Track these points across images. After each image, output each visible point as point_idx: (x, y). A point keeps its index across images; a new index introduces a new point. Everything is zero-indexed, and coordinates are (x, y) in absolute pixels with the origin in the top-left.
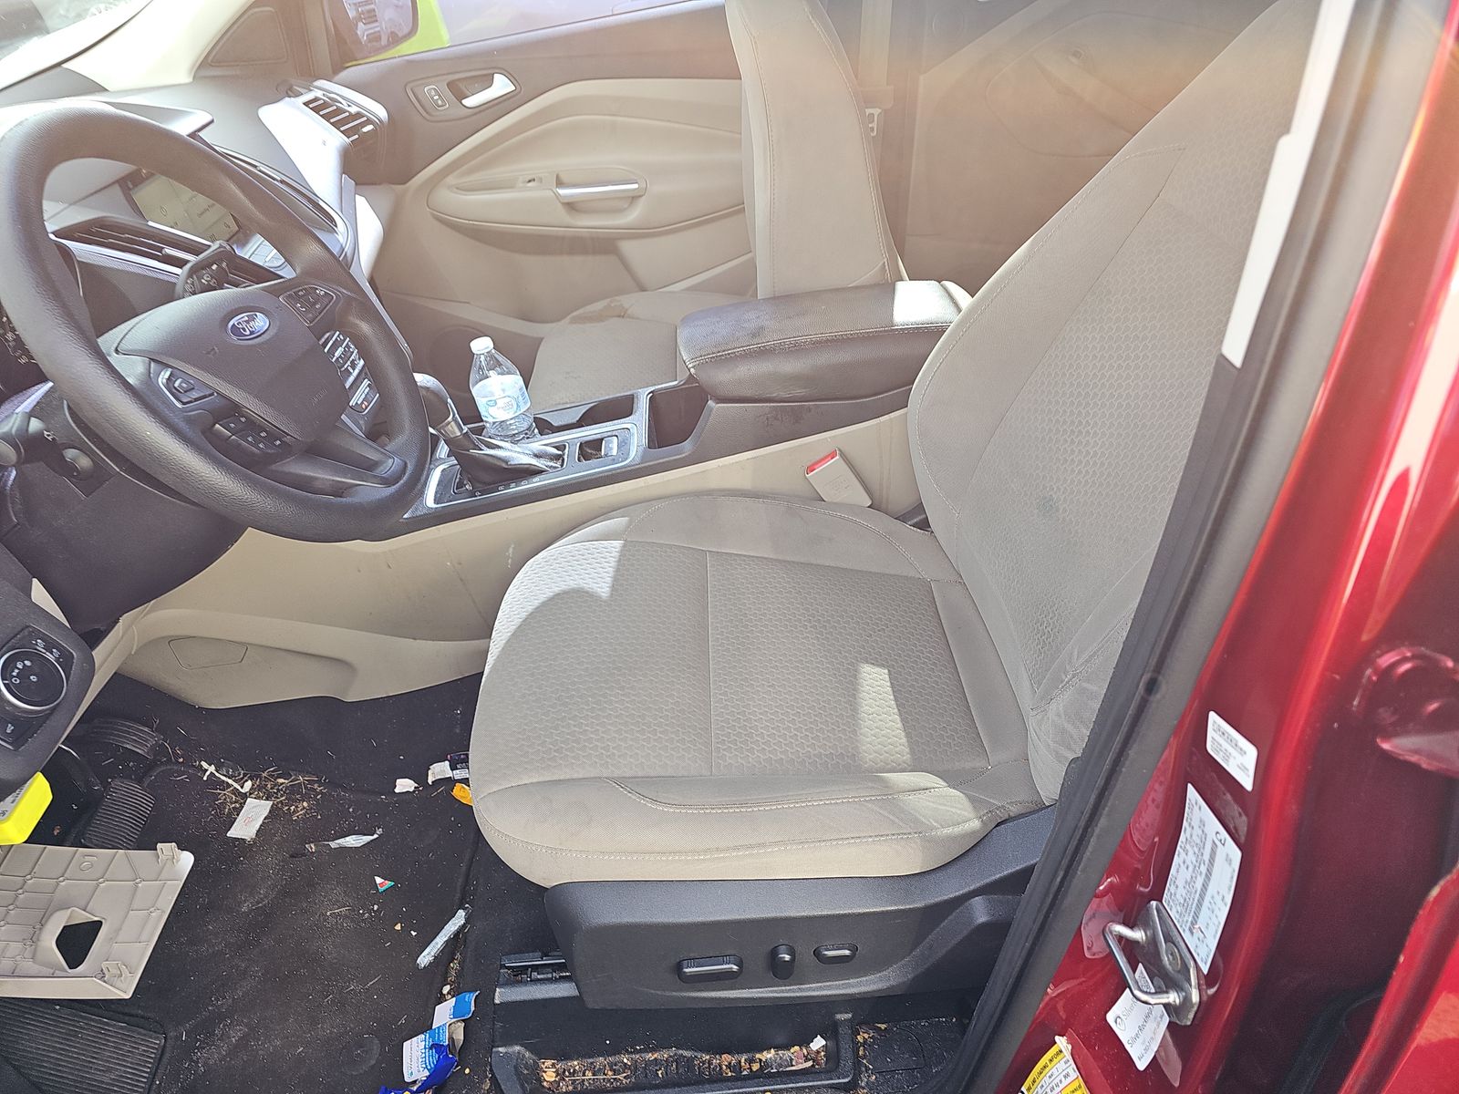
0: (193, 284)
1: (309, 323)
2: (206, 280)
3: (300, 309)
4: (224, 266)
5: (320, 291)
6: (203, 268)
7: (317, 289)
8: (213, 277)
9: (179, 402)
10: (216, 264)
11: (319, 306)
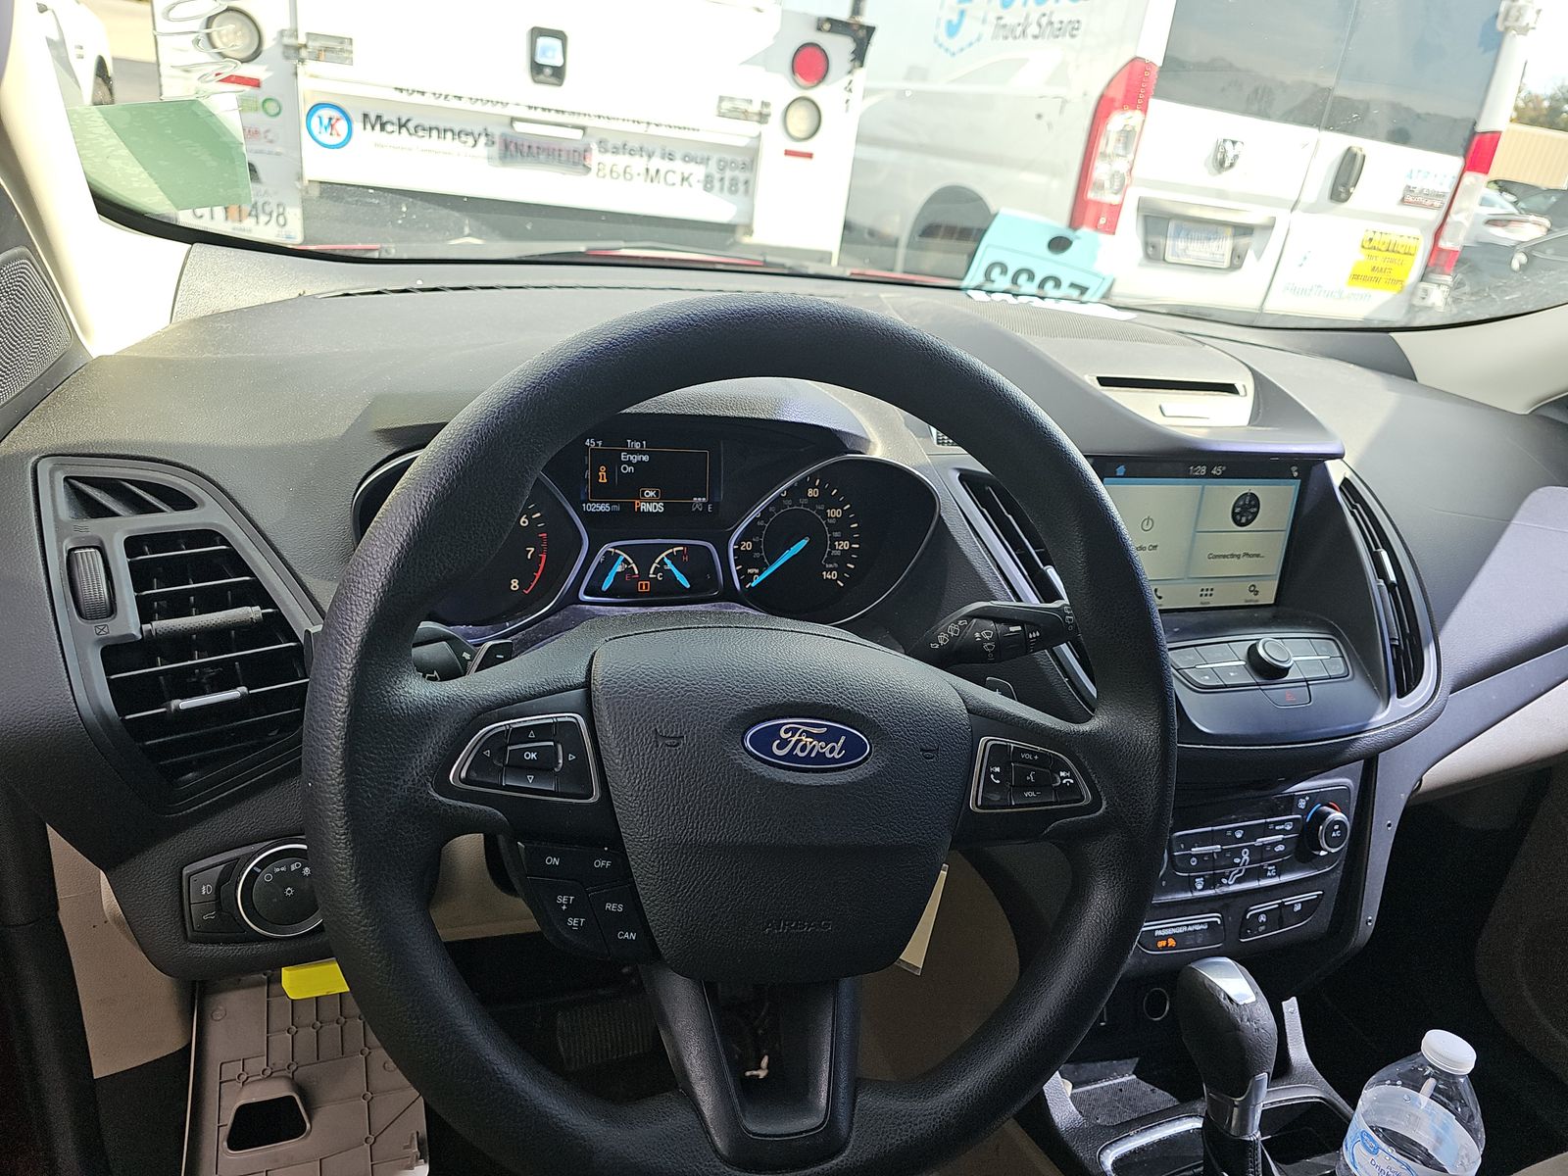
0: (963, 628)
1: (977, 806)
2: (981, 637)
3: (992, 776)
4: (1031, 636)
5: (1068, 774)
6: (996, 620)
7: (1067, 769)
8: (997, 638)
9: (463, 775)
10: (1023, 627)
11: (1033, 794)
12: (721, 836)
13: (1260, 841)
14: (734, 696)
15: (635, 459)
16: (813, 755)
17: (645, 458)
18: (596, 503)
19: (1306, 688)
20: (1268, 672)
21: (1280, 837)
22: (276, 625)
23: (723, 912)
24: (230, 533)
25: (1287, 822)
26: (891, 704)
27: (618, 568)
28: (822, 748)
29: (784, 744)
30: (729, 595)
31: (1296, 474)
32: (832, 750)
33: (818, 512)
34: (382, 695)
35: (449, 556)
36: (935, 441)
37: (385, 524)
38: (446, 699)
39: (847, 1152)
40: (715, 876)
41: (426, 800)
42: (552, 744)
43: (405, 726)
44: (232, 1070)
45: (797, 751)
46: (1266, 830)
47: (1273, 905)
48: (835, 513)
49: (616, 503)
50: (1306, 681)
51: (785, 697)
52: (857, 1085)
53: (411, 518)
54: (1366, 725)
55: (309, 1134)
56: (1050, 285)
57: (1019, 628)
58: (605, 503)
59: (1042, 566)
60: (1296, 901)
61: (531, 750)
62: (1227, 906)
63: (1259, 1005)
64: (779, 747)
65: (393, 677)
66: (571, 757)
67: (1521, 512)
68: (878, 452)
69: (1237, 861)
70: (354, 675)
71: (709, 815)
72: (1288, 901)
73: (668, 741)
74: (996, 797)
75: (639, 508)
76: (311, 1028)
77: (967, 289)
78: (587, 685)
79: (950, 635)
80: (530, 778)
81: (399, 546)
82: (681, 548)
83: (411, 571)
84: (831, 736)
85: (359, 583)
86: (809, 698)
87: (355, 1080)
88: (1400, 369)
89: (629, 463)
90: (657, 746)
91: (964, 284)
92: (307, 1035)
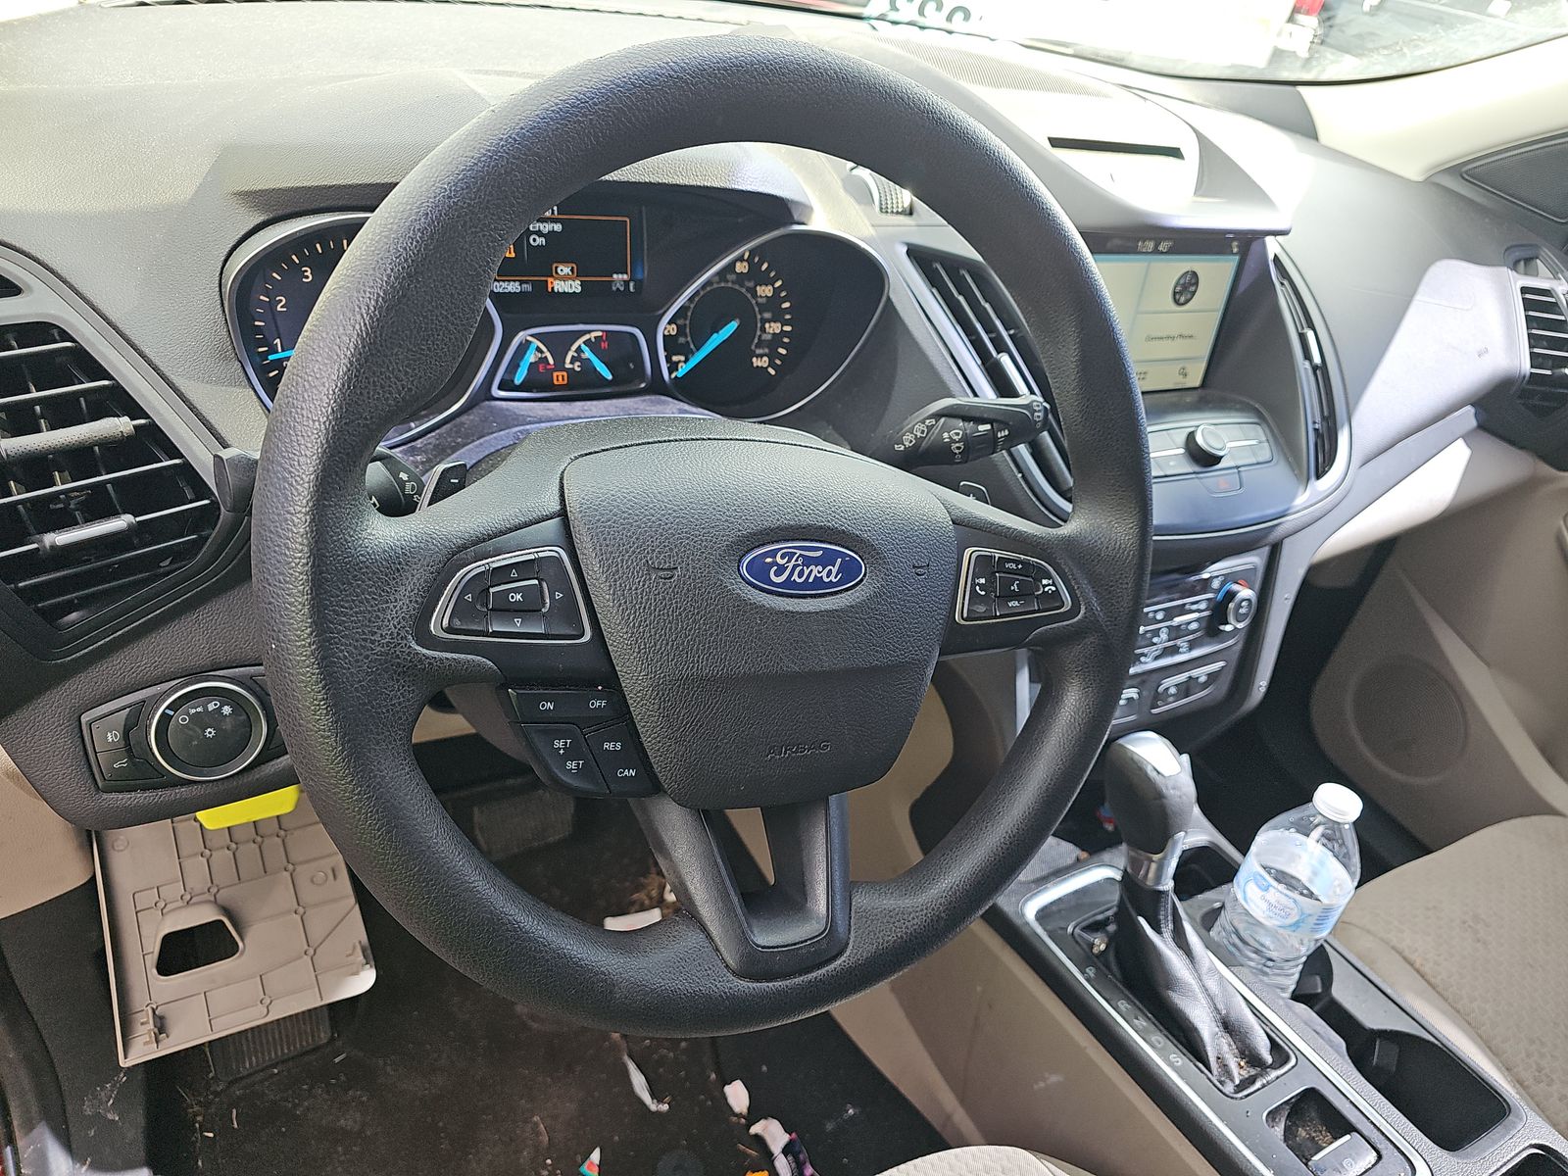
0: (930, 428)
1: (963, 619)
2: (950, 438)
3: (978, 588)
4: (999, 436)
5: (1051, 582)
6: (965, 419)
7: (1049, 577)
8: (965, 439)
9: (445, 622)
10: (992, 426)
11: (1017, 603)
12: (723, 669)
13: (1178, 620)
14: (727, 521)
15: (546, 228)
16: (811, 580)
17: (558, 227)
18: (504, 281)
19: (1237, 476)
20: (1204, 459)
21: (1196, 615)
22: (151, 439)
23: (726, 743)
24: (72, 326)
25: (1201, 603)
26: (883, 521)
27: (531, 357)
28: (819, 572)
29: (781, 570)
30: (657, 387)
31: (1235, 250)
32: (829, 573)
33: (748, 290)
34: (346, 540)
35: (406, 373)
36: (877, 209)
37: (324, 335)
38: (414, 538)
39: (848, 953)
40: (718, 709)
41: (409, 654)
42: (536, 582)
43: (375, 573)
44: (147, 899)
45: (795, 577)
46: (1182, 610)
47: (1182, 677)
48: (765, 291)
49: (526, 282)
50: (1237, 467)
51: (778, 520)
52: (850, 887)
53: (357, 327)
54: (1288, 509)
55: (242, 954)
56: (959, 16)
57: (988, 427)
58: (514, 281)
59: (994, 353)
60: (1201, 673)
61: (515, 590)
62: (1144, 682)
63: (1182, 775)
64: (777, 574)
65: (353, 518)
66: (558, 595)
67: (1422, 288)
68: (820, 221)
69: (1155, 640)
70: (312, 521)
71: (709, 648)
72: (1194, 673)
73: (661, 573)
74: (981, 609)
75: (553, 288)
76: (226, 849)
77: (869, 18)
78: (563, 514)
79: (916, 436)
80: (518, 621)
81: (346, 361)
82: (600, 334)
83: (365, 392)
84: (826, 560)
85: (302, 409)
86: (805, 520)
87: (283, 896)
88: (1305, 129)
89: (539, 233)
90: (650, 579)
91: (865, 12)
92: (222, 857)
